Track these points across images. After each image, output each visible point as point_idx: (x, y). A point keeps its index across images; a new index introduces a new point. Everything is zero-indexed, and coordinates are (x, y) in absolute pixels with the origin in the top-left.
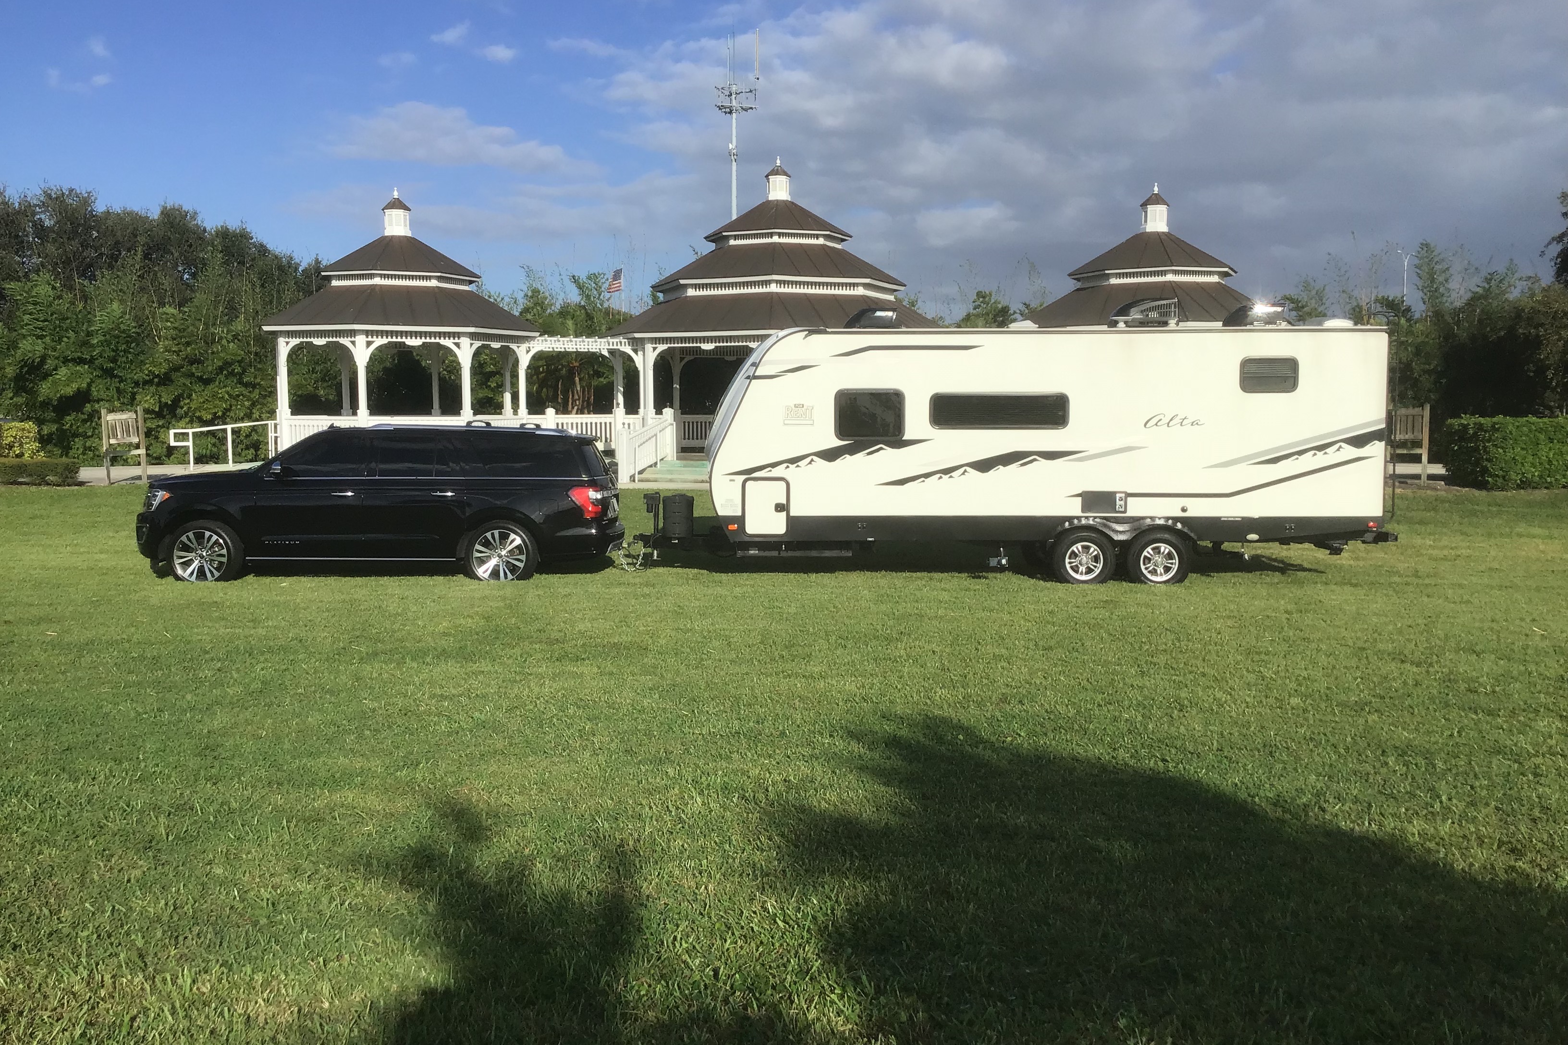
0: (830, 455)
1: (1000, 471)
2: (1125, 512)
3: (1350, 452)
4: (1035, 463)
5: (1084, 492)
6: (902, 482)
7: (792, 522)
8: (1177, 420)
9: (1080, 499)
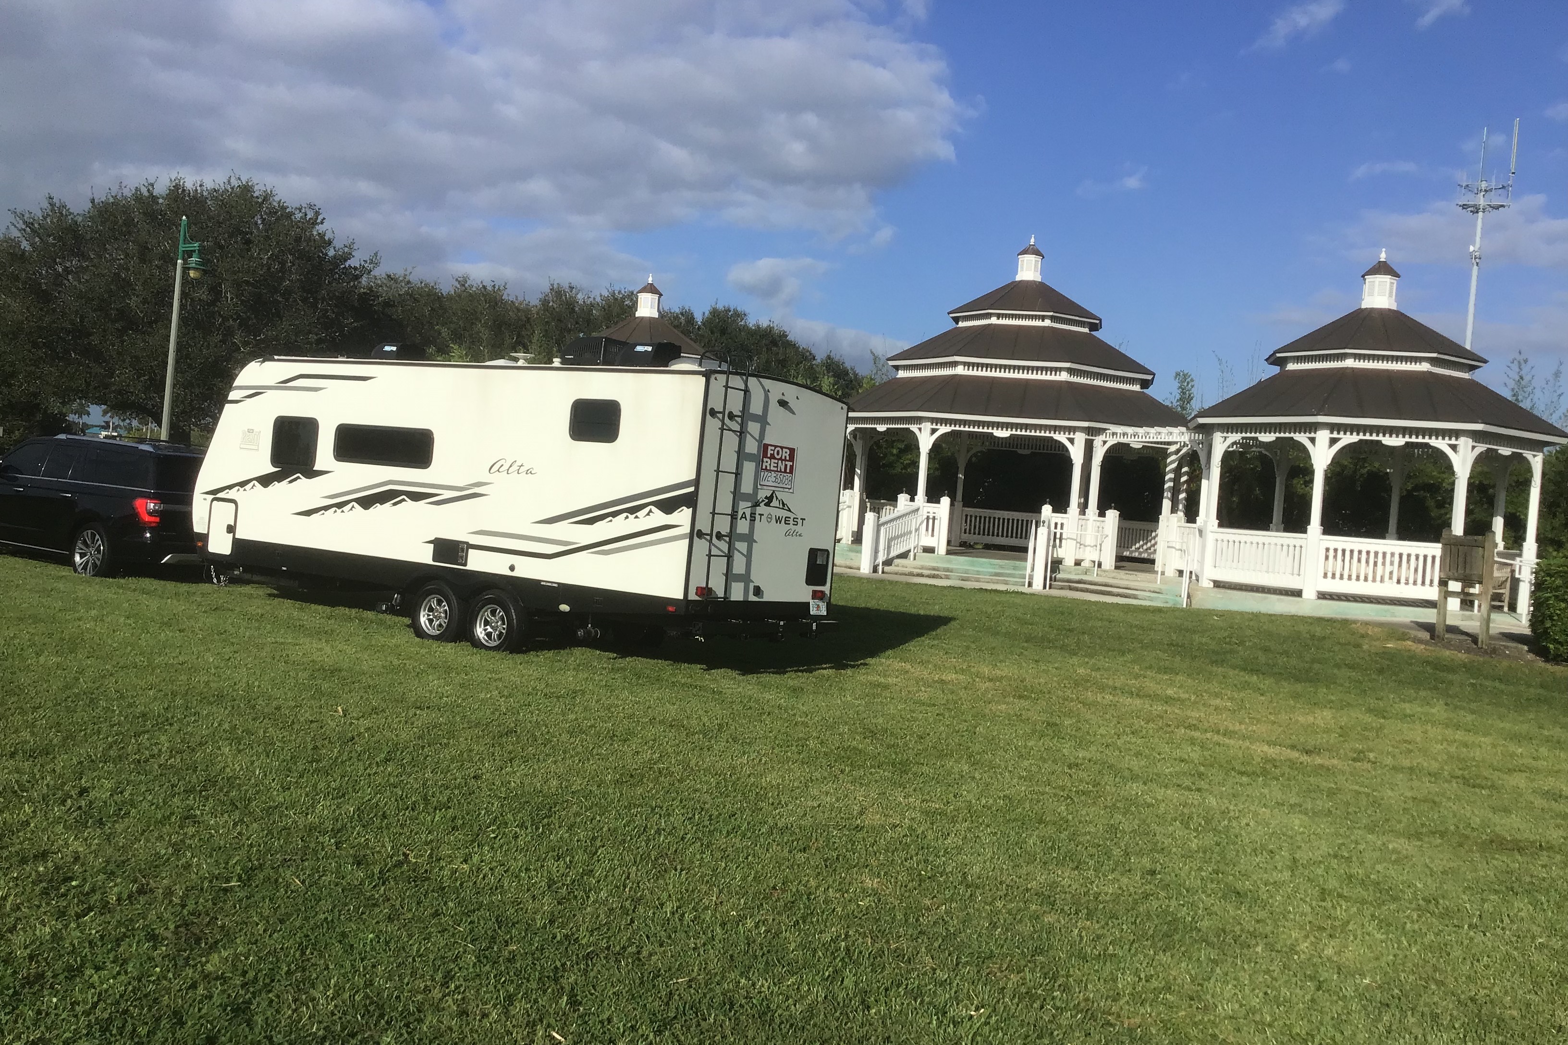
0: (265, 481)
1: (379, 510)
2: (465, 565)
3: (659, 518)
4: (404, 503)
5: (436, 539)
6: (308, 513)
7: (238, 544)
8: (515, 467)
9: (432, 546)
